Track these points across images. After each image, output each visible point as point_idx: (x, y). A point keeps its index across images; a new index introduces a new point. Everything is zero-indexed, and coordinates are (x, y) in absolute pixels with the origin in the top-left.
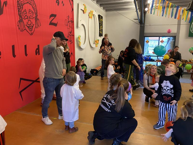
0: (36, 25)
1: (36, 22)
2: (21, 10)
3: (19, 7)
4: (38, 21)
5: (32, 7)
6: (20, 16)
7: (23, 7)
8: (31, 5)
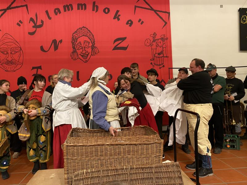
0: (92, 53)
1: (92, 50)
2: (75, 43)
3: (73, 41)
4: (95, 49)
5: (89, 37)
6: (74, 48)
7: (77, 40)
8: (87, 36)
